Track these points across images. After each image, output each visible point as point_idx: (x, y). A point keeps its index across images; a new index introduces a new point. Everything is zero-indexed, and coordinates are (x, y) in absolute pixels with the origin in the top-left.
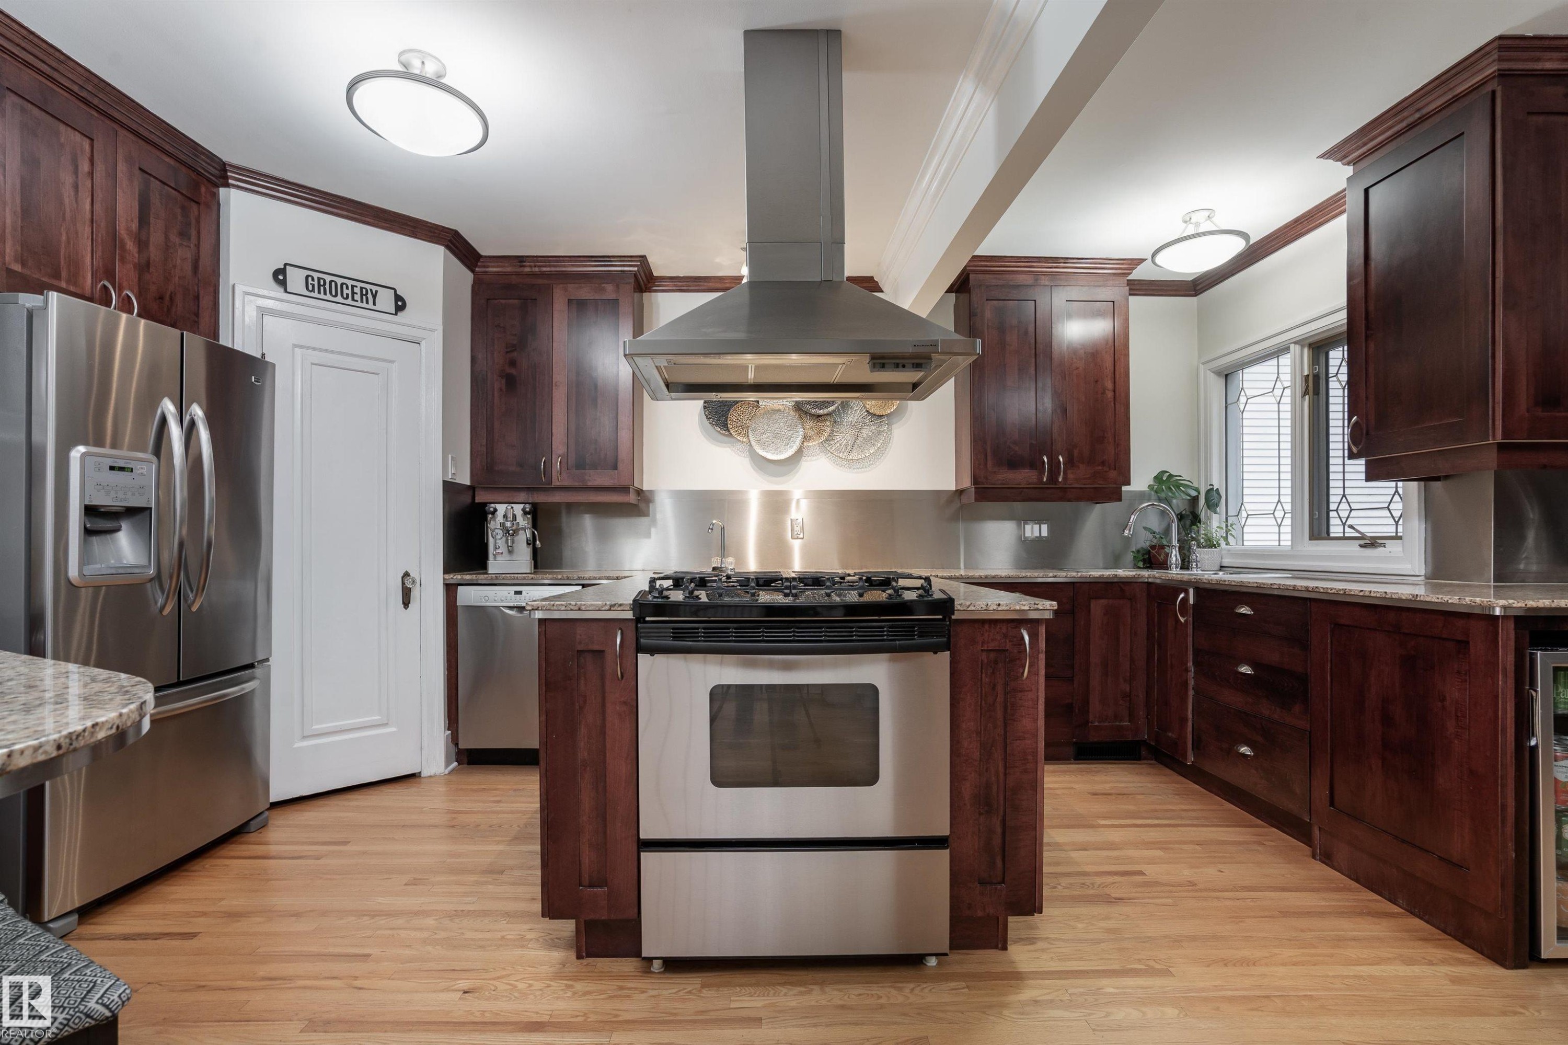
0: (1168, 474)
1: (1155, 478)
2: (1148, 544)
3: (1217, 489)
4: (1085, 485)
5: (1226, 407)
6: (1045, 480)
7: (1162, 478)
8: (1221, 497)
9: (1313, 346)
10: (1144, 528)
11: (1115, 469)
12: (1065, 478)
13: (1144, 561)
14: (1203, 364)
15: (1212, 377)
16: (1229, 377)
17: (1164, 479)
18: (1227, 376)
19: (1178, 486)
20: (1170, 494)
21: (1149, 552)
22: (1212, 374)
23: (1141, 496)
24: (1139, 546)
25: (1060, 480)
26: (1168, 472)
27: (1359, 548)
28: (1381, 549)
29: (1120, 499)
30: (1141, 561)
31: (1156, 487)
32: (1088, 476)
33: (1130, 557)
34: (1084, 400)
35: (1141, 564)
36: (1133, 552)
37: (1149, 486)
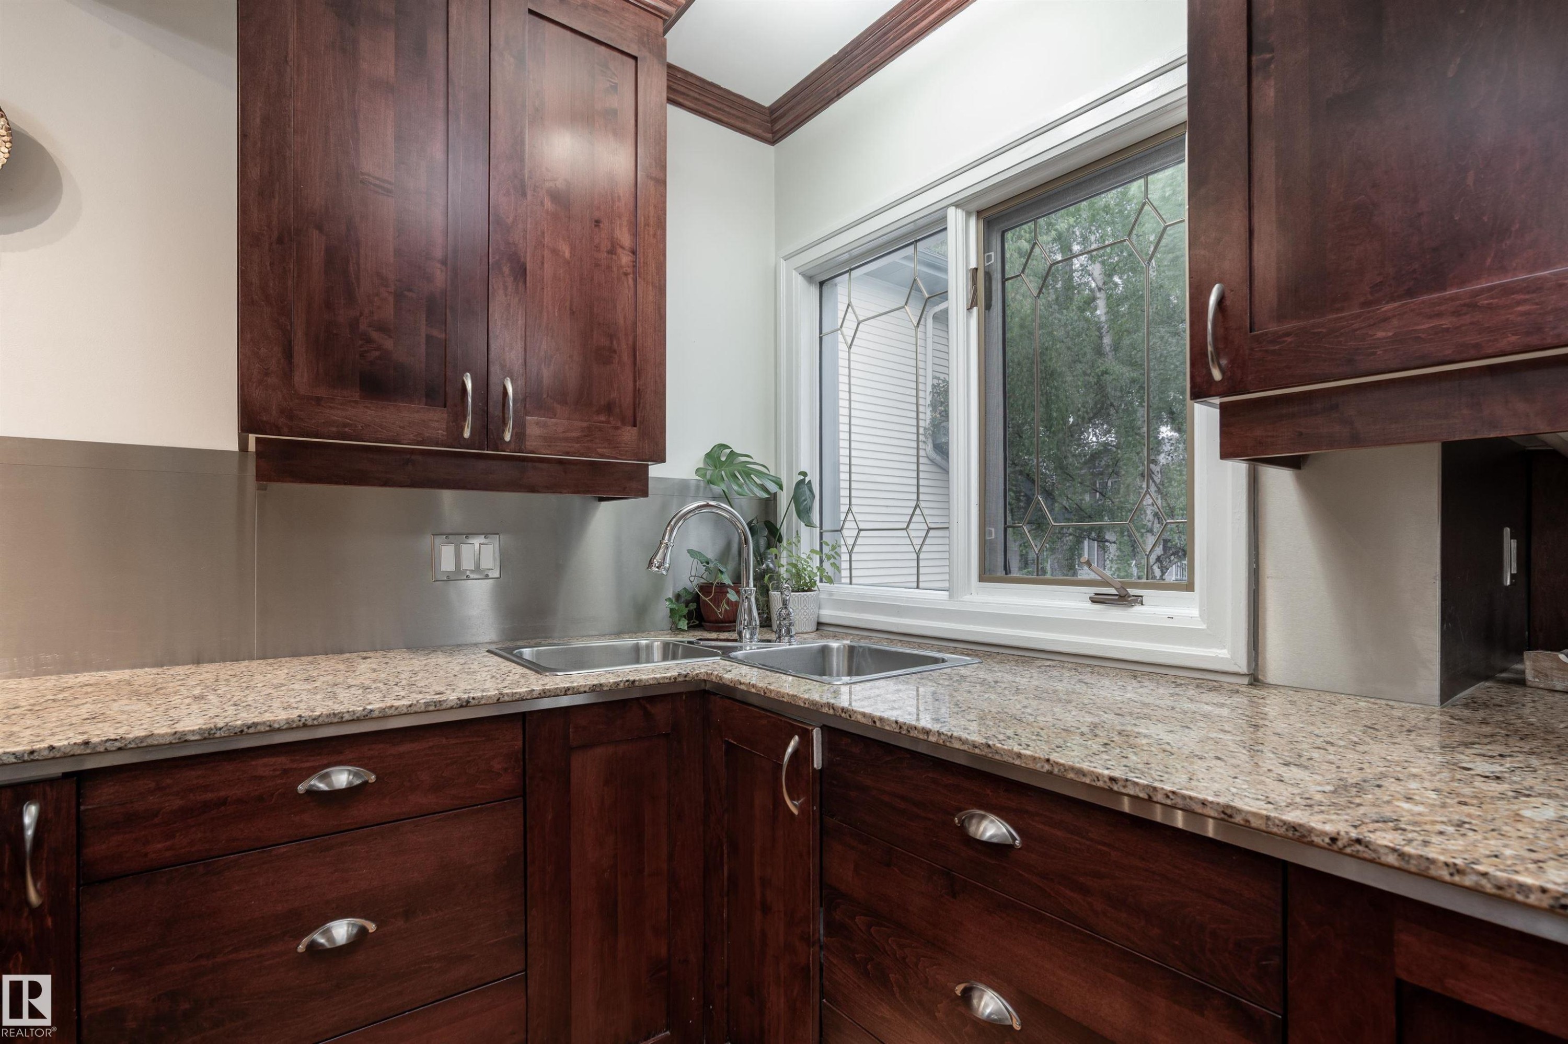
0: (728, 451)
1: (708, 456)
2: (697, 581)
3: (810, 482)
4: (568, 454)
5: (821, 339)
6: (467, 434)
7: (719, 457)
8: (814, 496)
9: (986, 215)
10: (689, 551)
11: (635, 426)
12: (520, 435)
13: (689, 616)
14: (786, 258)
15: (799, 281)
16: (825, 287)
17: (723, 459)
18: (822, 284)
19: (747, 474)
20: (736, 488)
21: (696, 598)
22: (800, 278)
23: (682, 489)
24: (679, 588)
25: (507, 437)
26: (728, 447)
27: (1089, 605)
28: (1137, 608)
29: (644, 493)
30: (685, 617)
31: (709, 473)
32: (574, 434)
33: (662, 609)
34: (567, 255)
35: (683, 624)
36: (669, 600)
37: (698, 470)
